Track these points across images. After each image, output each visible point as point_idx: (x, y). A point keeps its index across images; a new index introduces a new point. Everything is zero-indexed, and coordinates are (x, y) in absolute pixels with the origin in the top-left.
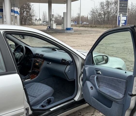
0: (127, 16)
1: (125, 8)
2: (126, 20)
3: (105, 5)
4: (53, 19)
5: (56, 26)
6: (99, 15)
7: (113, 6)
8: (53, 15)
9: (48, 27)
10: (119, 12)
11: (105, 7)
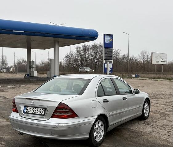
0: (112, 64)
1: (110, 55)
2: (111, 67)
3: (82, 50)
4: (34, 66)
5: (38, 74)
6: (75, 61)
7: (91, 51)
8: (33, 62)
9: (26, 75)
10: (105, 60)
11: (82, 52)
